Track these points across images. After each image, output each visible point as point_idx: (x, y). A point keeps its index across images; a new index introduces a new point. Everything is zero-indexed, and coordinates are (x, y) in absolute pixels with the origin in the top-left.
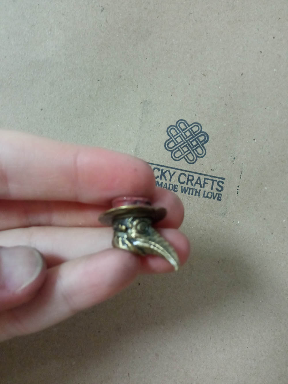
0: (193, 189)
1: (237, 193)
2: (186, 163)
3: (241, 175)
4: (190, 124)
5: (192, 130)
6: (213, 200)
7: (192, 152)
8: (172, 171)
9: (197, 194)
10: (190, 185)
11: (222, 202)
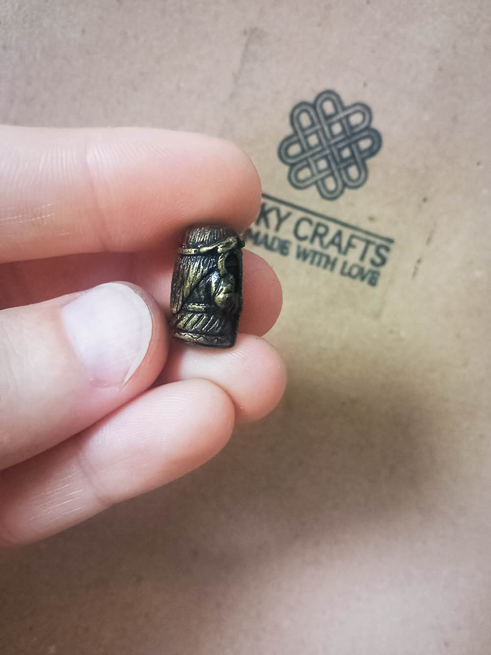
0: (322, 255)
1: (412, 274)
2: (318, 195)
4: (347, 103)
5: (348, 122)
6: (361, 283)
7: (336, 174)
8: (284, 210)
9: (329, 266)
10: (316, 246)
11: (378, 290)
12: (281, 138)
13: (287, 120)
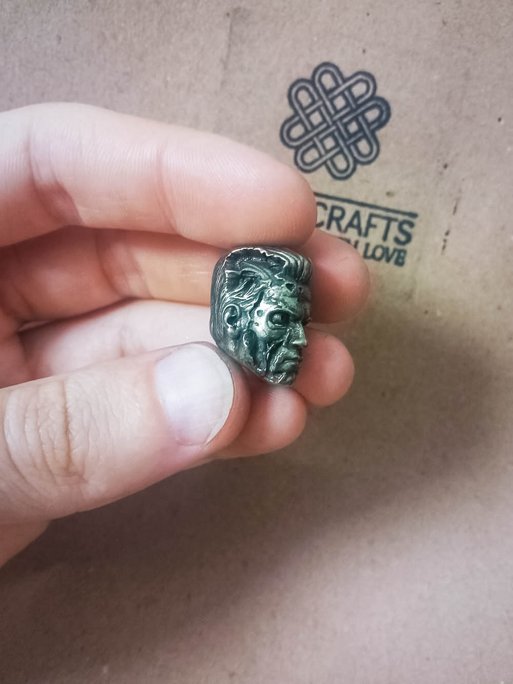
1: (442, 247)
2: (329, 177)
3: (455, 209)
4: (347, 73)
6: (387, 265)
11: (406, 270)
12: (281, 121)
13: (286, 101)
